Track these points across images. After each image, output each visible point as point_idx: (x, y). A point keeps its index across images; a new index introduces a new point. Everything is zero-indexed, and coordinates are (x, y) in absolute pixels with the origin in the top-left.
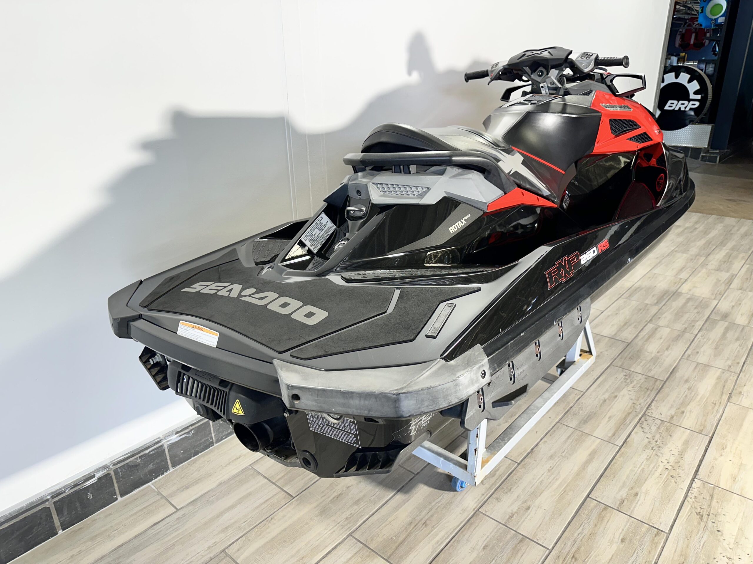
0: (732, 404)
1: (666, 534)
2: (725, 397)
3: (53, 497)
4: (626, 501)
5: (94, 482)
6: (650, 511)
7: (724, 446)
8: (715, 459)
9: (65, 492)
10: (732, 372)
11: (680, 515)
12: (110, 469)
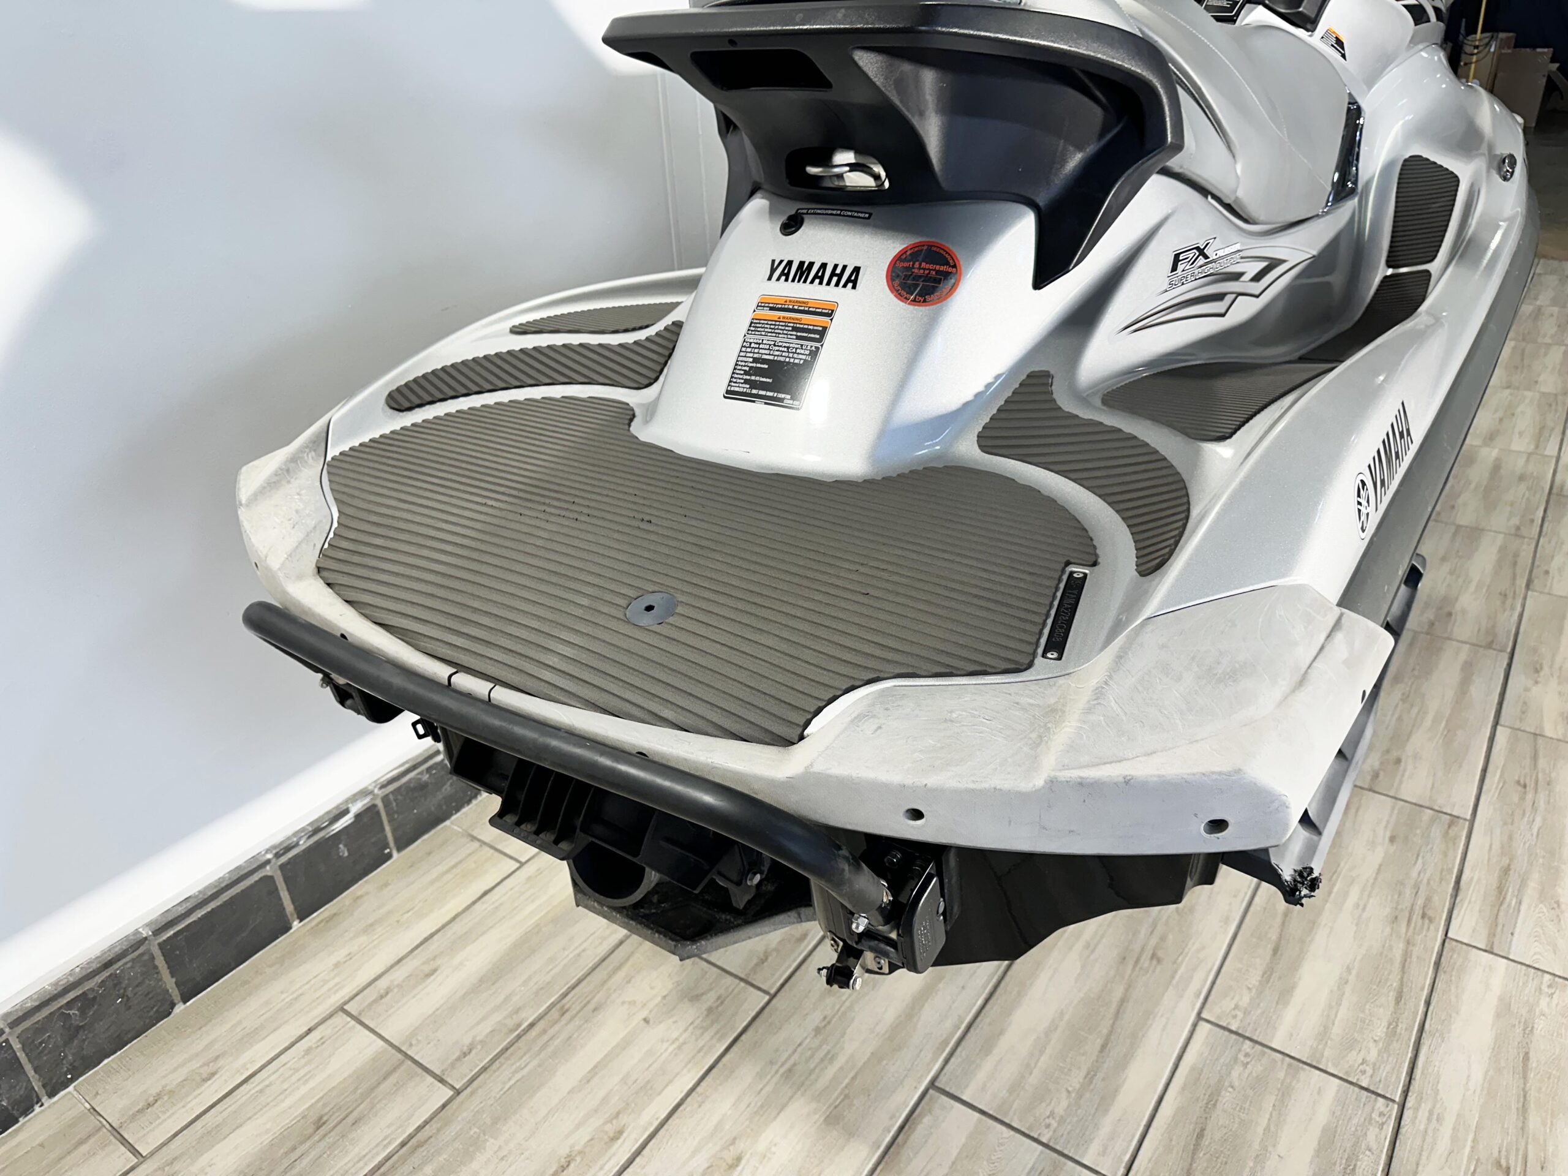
1: (1467, 823)
2: (1522, 582)
3: (277, 856)
4: (1382, 774)
5: (349, 822)
6: (1430, 785)
7: (1538, 667)
8: (1527, 690)
9: (297, 844)
10: (1524, 537)
11: (1485, 788)
12: (375, 796)
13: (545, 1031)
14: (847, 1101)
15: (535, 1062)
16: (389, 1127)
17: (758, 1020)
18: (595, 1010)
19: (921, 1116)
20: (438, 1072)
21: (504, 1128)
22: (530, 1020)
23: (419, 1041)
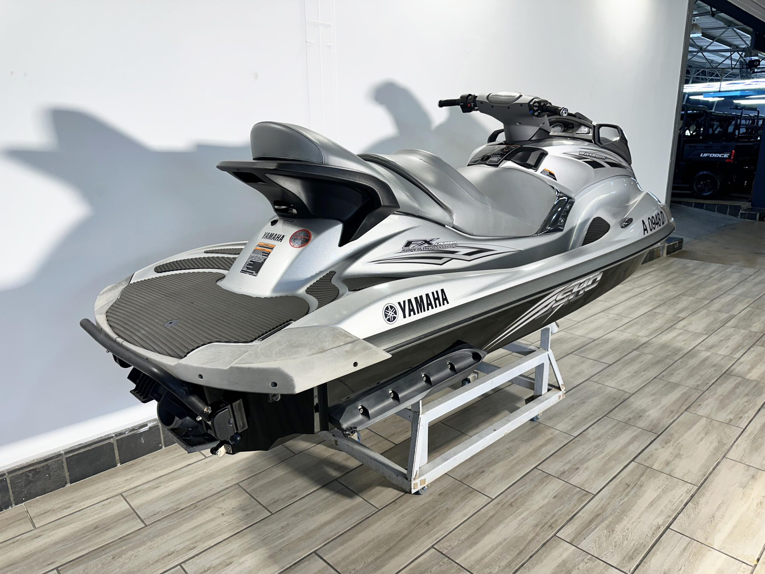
0: (688, 413)
1: (593, 495)
2: (684, 408)
3: (116, 436)
4: (567, 472)
5: (146, 429)
6: (585, 480)
7: (668, 441)
8: (656, 450)
10: (699, 390)
13: (186, 512)
14: (280, 552)
15: (177, 521)
16: (118, 533)
17: (263, 521)
18: (207, 508)
19: (305, 561)
20: (143, 519)
21: (156, 539)
22: (182, 508)
23: (141, 508)
